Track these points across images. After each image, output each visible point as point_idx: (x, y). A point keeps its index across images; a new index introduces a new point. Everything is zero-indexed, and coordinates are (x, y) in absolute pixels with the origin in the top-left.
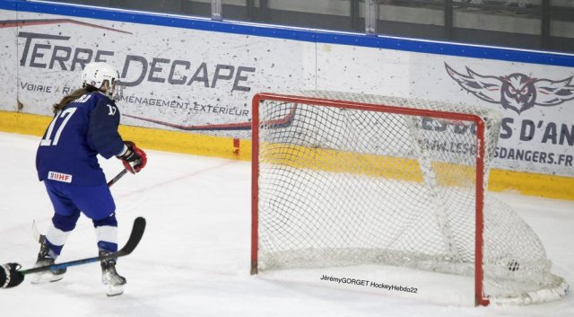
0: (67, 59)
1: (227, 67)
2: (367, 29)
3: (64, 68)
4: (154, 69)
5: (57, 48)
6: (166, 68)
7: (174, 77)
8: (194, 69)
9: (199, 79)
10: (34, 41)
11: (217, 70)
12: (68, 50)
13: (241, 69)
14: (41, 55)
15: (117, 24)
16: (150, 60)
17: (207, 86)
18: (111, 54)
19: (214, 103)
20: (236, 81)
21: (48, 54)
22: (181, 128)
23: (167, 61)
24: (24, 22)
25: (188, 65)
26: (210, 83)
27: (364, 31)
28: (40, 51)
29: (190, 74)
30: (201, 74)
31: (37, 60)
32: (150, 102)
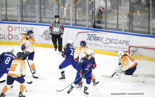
0: (96, 39)
1: (125, 41)
2: (151, 34)
3: (95, 40)
4: (111, 41)
5: (94, 37)
6: (114, 41)
7: (115, 42)
8: (119, 41)
9: (120, 43)
10: (90, 36)
11: (123, 41)
12: (96, 37)
13: (127, 41)
14: (91, 38)
15: (105, 33)
16: (111, 39)
17: (121, 44)
18: (104, 38)
19: (122, 47)
20: (127, 43)
21: (92, 38)
22: (116, 52)
23: (114, 39)
24: (88, 32)
25: (118, 40)
26: (122, 44)
27: (150, 35)
28: (91, 37)
29: (118, 42)
30: (120, 42)
31: (90, 39)
32: (111, 47)
